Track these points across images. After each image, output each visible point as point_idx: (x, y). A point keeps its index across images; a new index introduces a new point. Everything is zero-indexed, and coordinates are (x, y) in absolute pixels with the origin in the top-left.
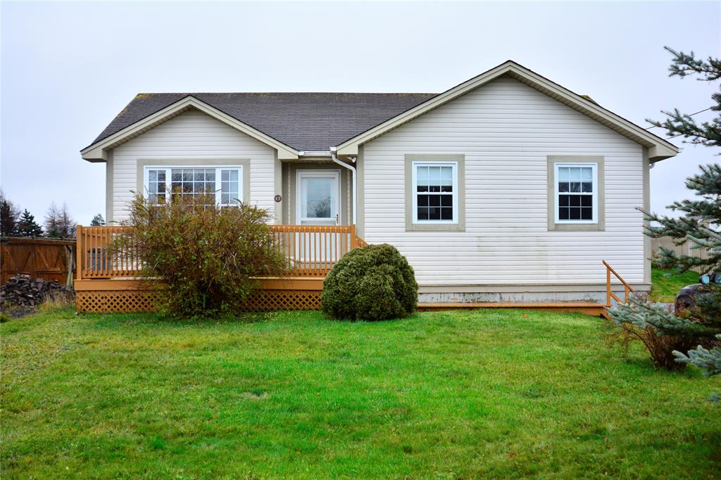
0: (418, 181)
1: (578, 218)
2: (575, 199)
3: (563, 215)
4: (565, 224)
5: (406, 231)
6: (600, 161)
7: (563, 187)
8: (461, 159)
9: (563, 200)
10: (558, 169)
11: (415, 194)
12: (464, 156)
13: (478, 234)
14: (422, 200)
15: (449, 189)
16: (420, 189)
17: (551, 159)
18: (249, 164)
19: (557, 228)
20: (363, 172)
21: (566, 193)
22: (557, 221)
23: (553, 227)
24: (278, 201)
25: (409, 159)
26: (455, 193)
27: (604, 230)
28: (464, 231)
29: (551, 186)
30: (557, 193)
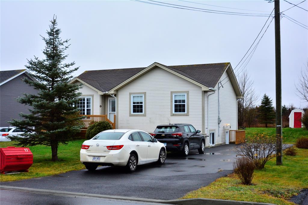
0: (133, 101)
1: (181, 112)
2: (180, 105)
3: (176, 111)
4: (176, 114)
5: (130, 116)
6: (188, 93)
7: (176, 101)
8: (145, 93)
9: (176, 106)
10: (174, 96)
11: (132, 104)
12: (146, 92)
13: (150, 117)
14: (134, 106)
15: (142, 103)
16: (134, 103)
17: (172, 93)
18: (93, 96)
19: (173, 115)
20: (118, 98)
21: (177, 104)
22: (174, 112)
23: (172, 115)
24: (101, 107)
25: (130, 94)
26: (143, 104)
27: (188, 116)
28: (146, 116)
29: (172, 102)
30: (174, 104)
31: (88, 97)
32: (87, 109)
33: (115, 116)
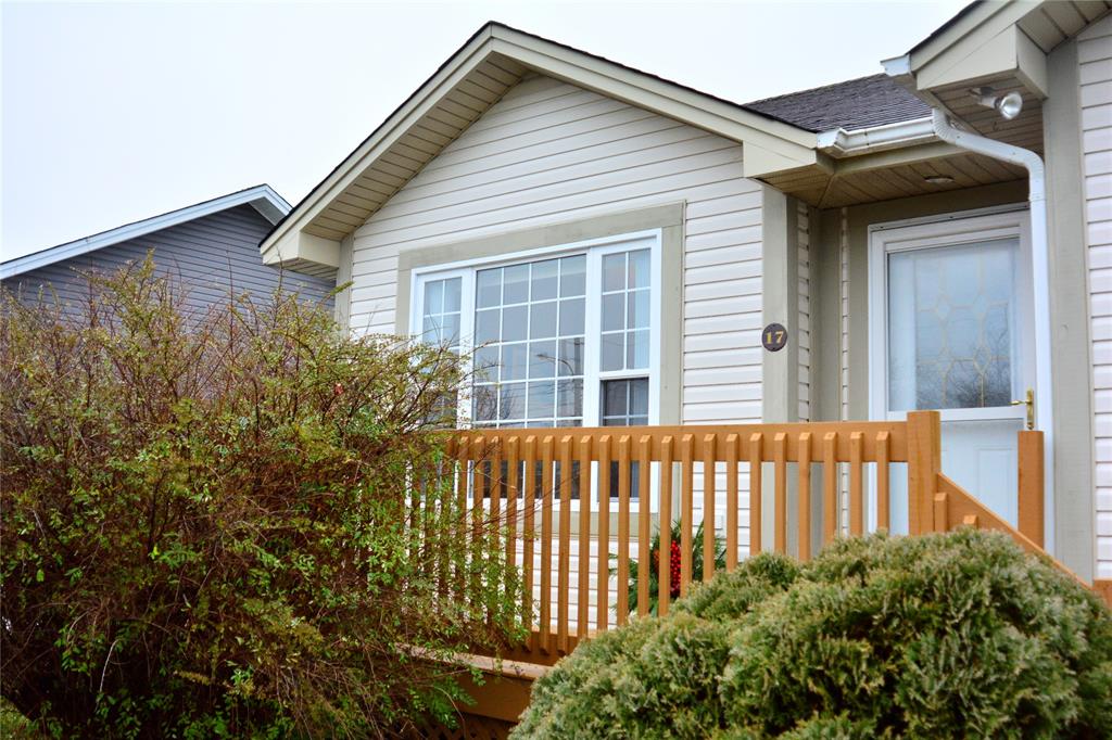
18: (683, 221)
20: (1079, 166)
24: (774, 348)
31: (625, 240)
32: (605, 384)
33: (1031, 445)
